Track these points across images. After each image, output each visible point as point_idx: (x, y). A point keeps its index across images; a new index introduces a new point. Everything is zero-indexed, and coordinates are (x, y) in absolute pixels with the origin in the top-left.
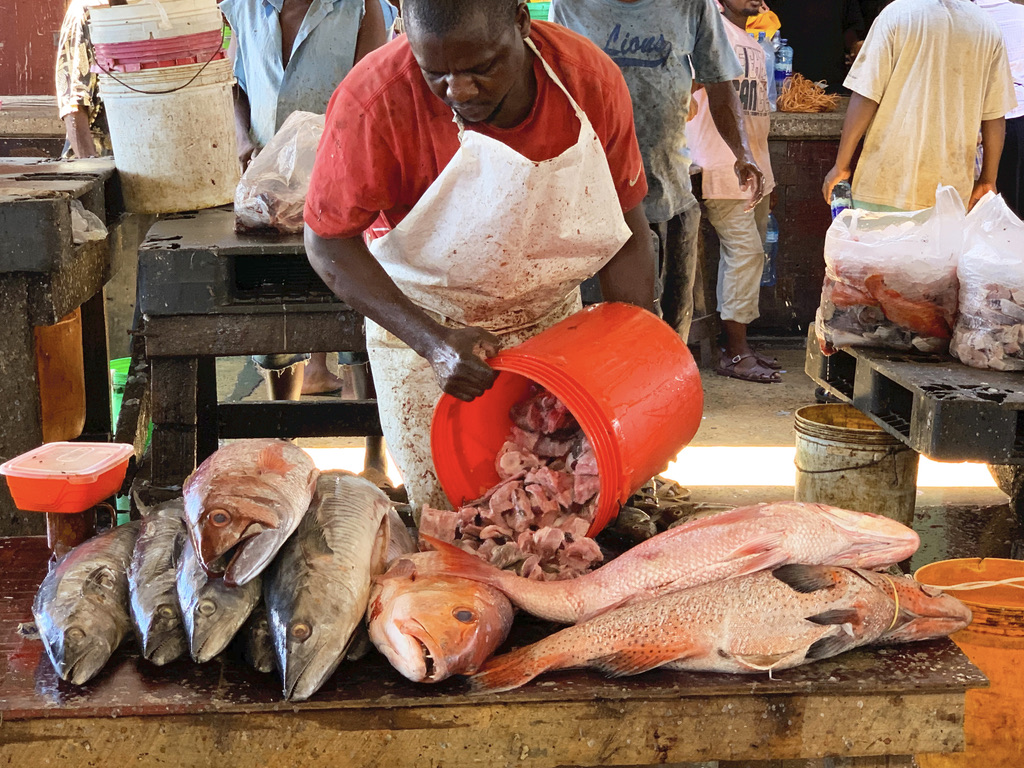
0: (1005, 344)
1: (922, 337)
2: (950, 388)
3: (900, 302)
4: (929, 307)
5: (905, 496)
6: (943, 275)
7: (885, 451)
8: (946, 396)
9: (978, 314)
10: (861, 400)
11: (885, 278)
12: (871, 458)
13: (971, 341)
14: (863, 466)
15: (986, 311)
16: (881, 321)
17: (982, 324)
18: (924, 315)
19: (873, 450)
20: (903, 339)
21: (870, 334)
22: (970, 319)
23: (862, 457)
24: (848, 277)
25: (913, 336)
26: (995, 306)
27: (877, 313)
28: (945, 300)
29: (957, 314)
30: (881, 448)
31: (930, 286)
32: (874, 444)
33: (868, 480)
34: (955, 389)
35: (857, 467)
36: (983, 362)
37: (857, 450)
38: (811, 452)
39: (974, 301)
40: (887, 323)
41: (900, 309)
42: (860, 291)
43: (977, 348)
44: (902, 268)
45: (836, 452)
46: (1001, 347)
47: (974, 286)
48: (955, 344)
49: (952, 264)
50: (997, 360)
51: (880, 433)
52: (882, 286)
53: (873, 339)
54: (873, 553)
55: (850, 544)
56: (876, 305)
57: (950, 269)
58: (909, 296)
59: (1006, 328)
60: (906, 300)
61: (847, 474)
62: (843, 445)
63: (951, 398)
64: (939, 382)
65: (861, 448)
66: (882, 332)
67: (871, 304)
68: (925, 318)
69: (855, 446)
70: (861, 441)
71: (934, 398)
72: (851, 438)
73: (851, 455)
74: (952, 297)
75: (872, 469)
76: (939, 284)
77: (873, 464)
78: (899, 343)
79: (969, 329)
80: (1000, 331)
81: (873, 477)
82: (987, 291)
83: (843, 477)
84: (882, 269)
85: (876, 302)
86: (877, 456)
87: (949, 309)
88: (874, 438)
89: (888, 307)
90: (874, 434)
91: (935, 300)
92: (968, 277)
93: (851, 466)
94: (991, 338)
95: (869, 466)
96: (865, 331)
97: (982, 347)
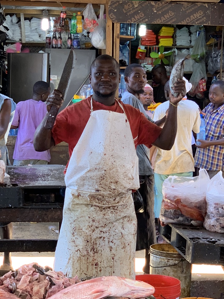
0: (220, 224)
1: (194, 221)
2: (199, 238)
3: (186, 208)
4: (197, 210)
5: (187, 276)
6: (201, 199)
7: (179, 260)
8: (197, 241)
9: (212, 213)
10: (173, 242)
11: (181, 200)
12: (174, 263)
13: (210, 222)
14: (172, 265)
15: (214, 212)
16: (180, 215)
17: (213, 217)
18: (195, 213)
19: (175, 260)
20: (188, 221)
21: (177, 219)
22: (210, 215)
23: (171, 262)
24: (169, 200)
25: (191, 220)
26: (217, 211)
27: (178, 212)
28: (202, 208)
29: (206, 213)
30: (178, 259)
31: (196, 203)
32: (176, 258)
33: (174, 270)
34: (200, 239)
35: (170, 266)
36: (213, 230)
37: (170, 260)
38: (155, 260)
39: (211, 209)
40: (182, 215)
41: (186, 211)
42: (173, 204)
43: (211, 225)
44: (187, 197)
45: (163, 260)
46: (219, 225)
47: (211, 203)
48: (205, 223)
49: (204, 195)
50: (218, 229)
51: (178, 254)
52: (181, 203)
53: (178, 221)
54: (139, 293)
55: (131, 290)
56: (178, 209)
57: (204, 197)
58: (189, 207)
59: (221, 218)
60: (188, 208)
61: (167, 268)
62: (165, 258)
63: (198, 242)
64: (196, 236)
65: (171, 259)
66: (181, 219)
67: (177, 209)
68: (195, 214)
69: (169, 258)
70: (171, 257)
71: (192, 242)
72: (168, 255)
73: (168, 261)
74: (205, 207)
75: (175, 266)
76: (199, 202)
77: (175, 265)
78: (187, 223)
79: (209, 218)
80: (219, 219)
81: (175, 270)
82: (215, 205)
83: (165, 269)
84: (180, 197)
85: (178, 208)
86: (176, 262)
87: (203, 211)
88: (176, 256)
89: (182, 210)
90: (176, 254)
91: (198, 208)
92: (209, 200)
93: (168, 265)
94: (216, 222)
95: (174, 265)
96: (175, 218)
97: (213, 224)
